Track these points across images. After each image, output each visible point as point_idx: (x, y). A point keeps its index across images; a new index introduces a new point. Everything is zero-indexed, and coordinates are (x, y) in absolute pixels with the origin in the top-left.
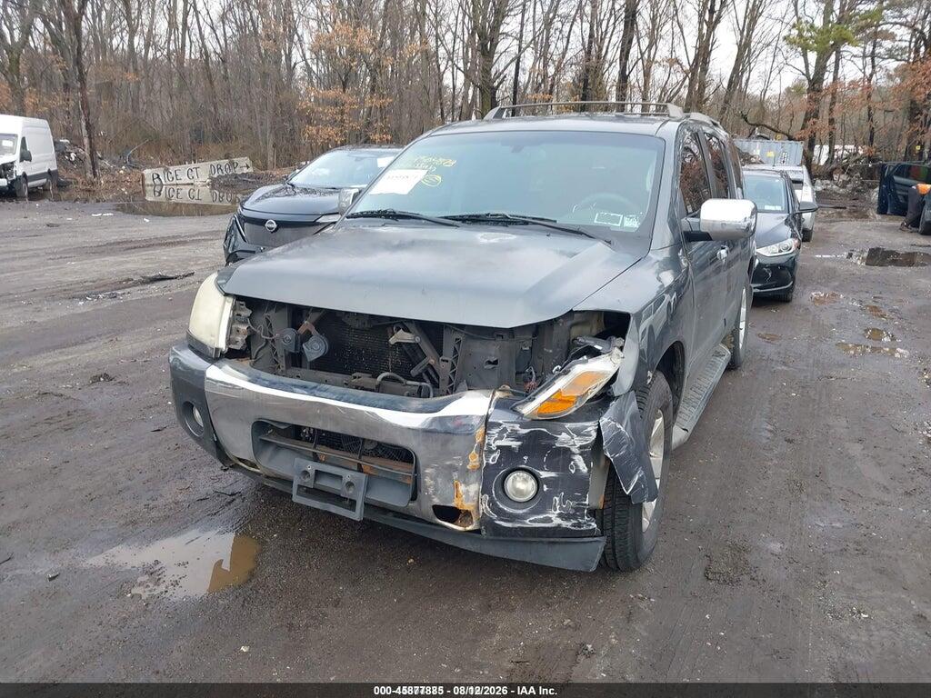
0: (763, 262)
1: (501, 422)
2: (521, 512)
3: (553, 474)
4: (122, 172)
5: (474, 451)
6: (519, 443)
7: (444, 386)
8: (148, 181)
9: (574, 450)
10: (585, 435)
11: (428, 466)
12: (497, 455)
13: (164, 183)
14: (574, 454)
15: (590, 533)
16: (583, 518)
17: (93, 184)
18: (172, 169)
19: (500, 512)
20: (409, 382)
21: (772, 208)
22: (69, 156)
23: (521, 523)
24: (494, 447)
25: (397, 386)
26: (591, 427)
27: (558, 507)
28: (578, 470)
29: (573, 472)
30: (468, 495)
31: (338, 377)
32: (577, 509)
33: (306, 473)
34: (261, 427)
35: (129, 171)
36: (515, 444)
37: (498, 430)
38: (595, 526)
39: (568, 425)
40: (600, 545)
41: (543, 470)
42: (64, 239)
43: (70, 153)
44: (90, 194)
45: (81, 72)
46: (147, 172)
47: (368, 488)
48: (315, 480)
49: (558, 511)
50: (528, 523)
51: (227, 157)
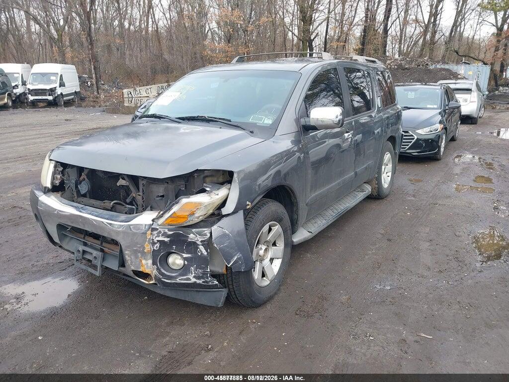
0: (420, 137)
1: (158, 228)
2: (174, 275)
3: (190, 255)
4: (113, 91)
5: (147, 243)
6: (169, 239)
7: (140, 208)
8: (126, 96)
9: (198, 243)
10: (203, 235)
11: (126, 250)
12: (158, 245)
13: (133, 96)
14: (199, 245)
15: (215, 286)
16: (208, 278)
17: (97, 98)
18: (138, 89)
19: (163, 274)
20: (127, 206)
21: (432, 106)
22: (87, 84)
23: (174, 280)
24: (155, 240)
25: (123, 208)
26: (207, 231)
27: (193, 272)
28: (202, 254)
29: (200, 254)
30: (147, 265)
31: (97, 203)
32: (203, 274)
33: (79, 251)
34: (61, 227)
35: (117, 90)
36: (166, 239)
37: (156, 232)
38: (217, 283)
39: (194, 230)
40: (224, 292)
41: (184, 253)
42: (71, 127)
43: (88, 82)
44: (96, 102)
45: (91, 39)
46: (125, 91)
47: (104, 259)
48: (83, 255)
49: (193, 275)
50: (178, 281)
51: (167, 82)
